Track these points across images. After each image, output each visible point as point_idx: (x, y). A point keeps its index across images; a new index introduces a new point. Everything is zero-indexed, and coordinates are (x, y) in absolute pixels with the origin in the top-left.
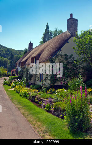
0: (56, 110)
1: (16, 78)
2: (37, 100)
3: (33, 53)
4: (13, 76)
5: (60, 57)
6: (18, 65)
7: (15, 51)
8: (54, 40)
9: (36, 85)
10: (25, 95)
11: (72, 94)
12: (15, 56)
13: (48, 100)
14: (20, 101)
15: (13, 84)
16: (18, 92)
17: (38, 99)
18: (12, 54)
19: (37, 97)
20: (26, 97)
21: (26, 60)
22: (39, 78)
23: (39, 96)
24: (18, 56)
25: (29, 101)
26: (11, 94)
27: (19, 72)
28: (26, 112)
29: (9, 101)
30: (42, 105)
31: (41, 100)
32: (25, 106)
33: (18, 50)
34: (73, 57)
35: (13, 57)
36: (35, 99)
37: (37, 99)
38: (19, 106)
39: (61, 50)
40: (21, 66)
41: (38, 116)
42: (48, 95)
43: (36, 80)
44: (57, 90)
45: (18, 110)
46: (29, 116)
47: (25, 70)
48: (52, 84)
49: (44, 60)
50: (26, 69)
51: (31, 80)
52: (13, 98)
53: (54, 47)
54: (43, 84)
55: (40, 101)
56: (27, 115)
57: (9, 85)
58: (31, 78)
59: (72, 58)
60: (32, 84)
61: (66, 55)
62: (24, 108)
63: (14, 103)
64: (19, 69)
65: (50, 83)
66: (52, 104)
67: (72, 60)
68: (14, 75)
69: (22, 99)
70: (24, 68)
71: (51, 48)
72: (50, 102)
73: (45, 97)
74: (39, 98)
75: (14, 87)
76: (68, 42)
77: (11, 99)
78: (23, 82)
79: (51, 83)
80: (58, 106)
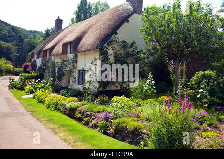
0: (119, 131)
1: (33, 77)
2: (80, 116)
3: (65, 36)
4: (27, 74)
5: (115, 45)
6: (35, 56)
7: (27, 31)
8: (104, 16)
9: (72, 89)
10: (57, 107)
11: (140, 105)
12: (26, 40)
13: (100, 115)
14: (51, 117)
15: (29, 87)
16: (41, 102)
17: (82, 113)
18: (20, 36)
19: (79, 109)
20: (58, 110)
21: (53, 48)
22: (77, 79)
23: (82, 109)
24: (31, 41)
25: (66, 117)
26: (29, 105)
27: (38, 67)
28: (70, 137)
29: (30, 117)
30: (90, 124)
31: (88, 115)
32: (63, 126)
33: (31, 31)
34: (135, 45)
35: (22, 43)
36: (75, 114)
37: (80, 113)
38: (52, 126)
39: (117, 34)
40: (43, 57)
41: (94, 142)
42: (101, 107)
43: (71, 81)
44: (113, 99)
45: (52, 132)
46: (77, 143)
47: (49, 64)
48: (101, 89)
49: (89, 47)
50: (52, 62)
51: (60, 81)
52: (35, 111)
53: (106, 27)
54: (85, 88)
55: (86, 117)
56: (72, 141)
57: (22, 89)
58: (61, 78)
59: (134, 47)
60: (63, 88)
61: (125, 42)
62: (62, 129)
63: (41, 119)
64: (39, 62)
65: (97, 87)
66: (110, 122)
67: (133, 50)
68: (29, 72)
69: (53, 114)
70: (48, 61)
71: (100, 29)
72: (107, 119)
73: (95, 110)
74: (84, 112)
75: (32, 92)
76: (128, 22)
77: (33, 113)
78: (48, 85)
79: (100, 87)
80: (123, 125)
